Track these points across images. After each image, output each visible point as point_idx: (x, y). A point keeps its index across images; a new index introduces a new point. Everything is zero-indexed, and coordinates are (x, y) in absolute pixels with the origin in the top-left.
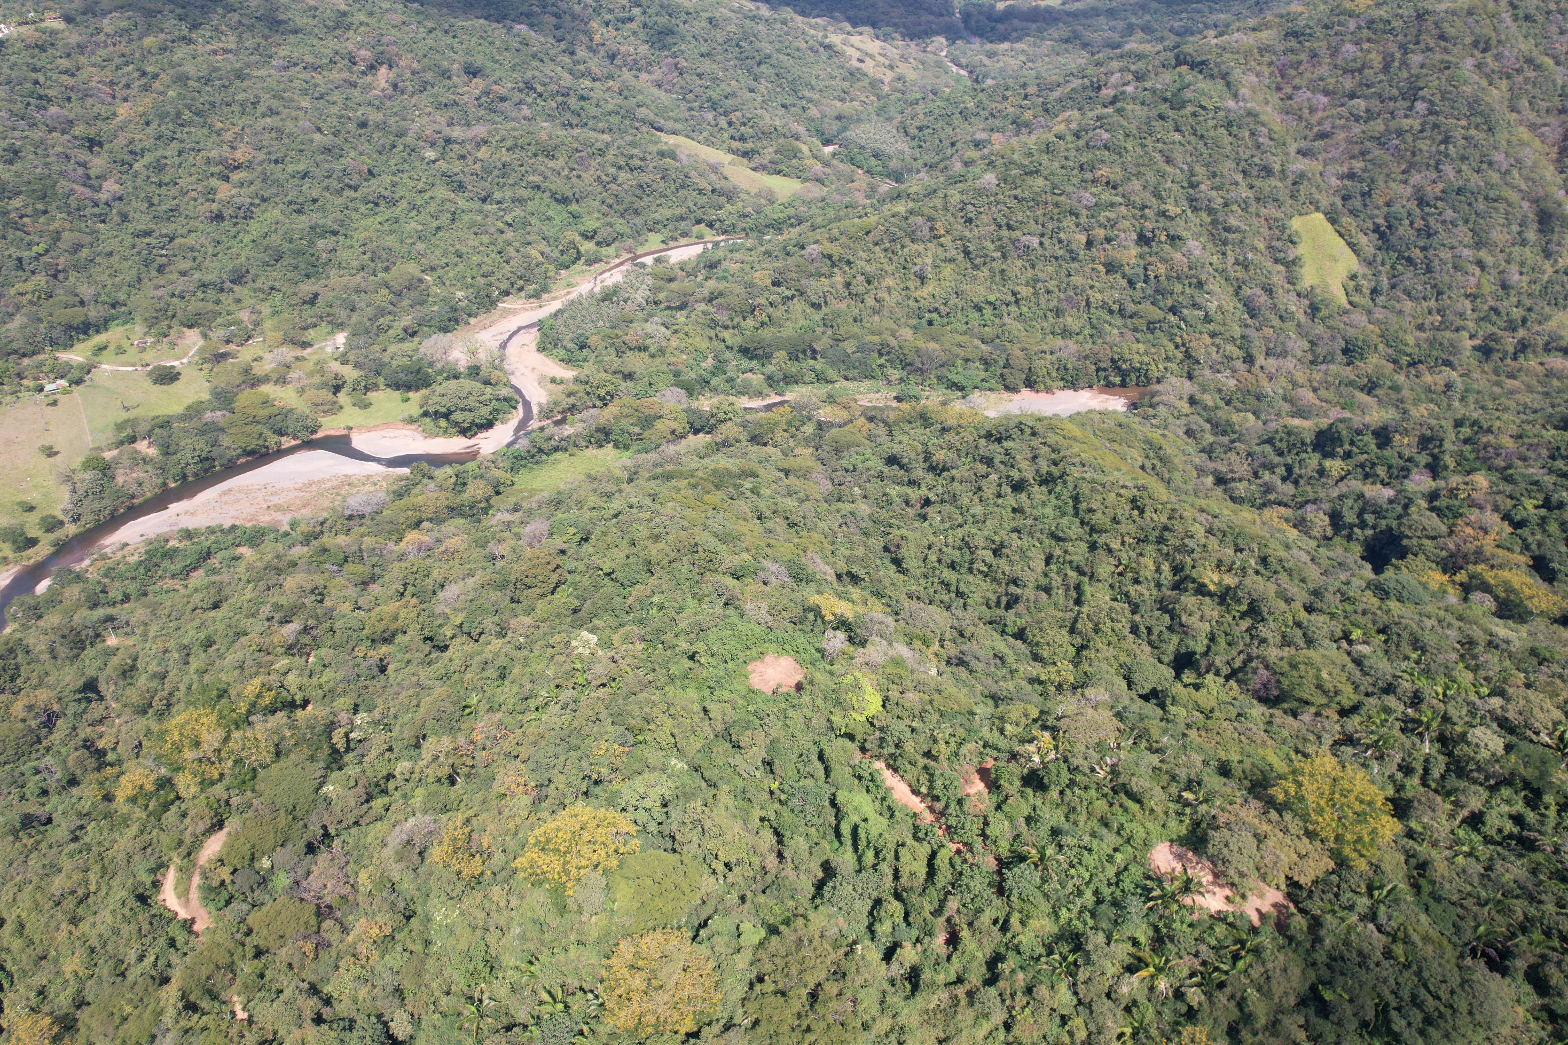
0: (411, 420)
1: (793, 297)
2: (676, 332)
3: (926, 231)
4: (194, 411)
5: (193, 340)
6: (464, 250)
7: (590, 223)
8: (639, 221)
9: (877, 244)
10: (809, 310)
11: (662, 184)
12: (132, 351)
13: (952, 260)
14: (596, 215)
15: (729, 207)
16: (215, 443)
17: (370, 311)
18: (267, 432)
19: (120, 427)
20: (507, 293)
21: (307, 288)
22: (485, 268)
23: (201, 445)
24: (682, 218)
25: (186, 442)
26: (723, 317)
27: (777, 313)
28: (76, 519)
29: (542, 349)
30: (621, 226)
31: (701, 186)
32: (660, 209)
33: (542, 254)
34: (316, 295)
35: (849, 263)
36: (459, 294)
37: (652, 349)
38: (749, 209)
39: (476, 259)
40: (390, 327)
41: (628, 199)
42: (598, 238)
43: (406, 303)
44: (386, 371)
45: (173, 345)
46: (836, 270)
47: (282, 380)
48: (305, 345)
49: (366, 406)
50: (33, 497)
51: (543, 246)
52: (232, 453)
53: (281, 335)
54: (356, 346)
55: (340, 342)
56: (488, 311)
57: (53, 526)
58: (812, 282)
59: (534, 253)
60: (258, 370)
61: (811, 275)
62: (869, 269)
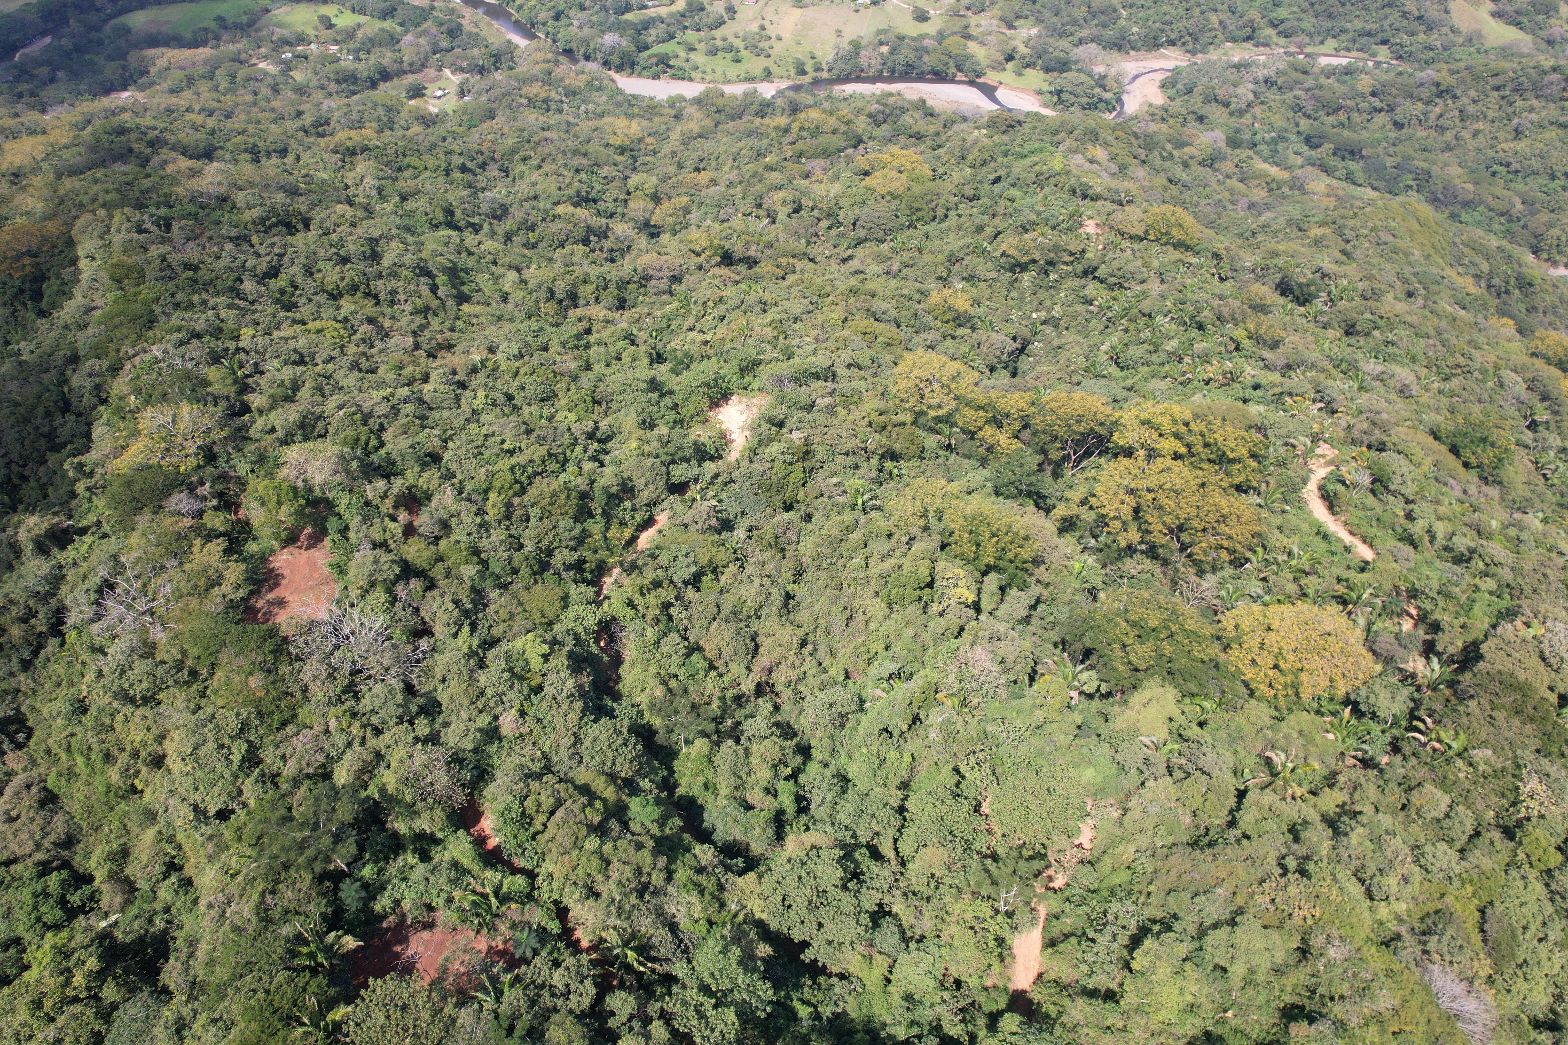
0: (1040, 93)
1: (1381, 110)
2: (1262, 102)
4: (923, 37)
7: (1282, 13)
8: (1327, 24)
10: (1389, 126)
16: (920, 58)
17: (1067, 19)
18: (952, 64)
19: (879, 32)
20: (1172, 43)
22: (1168, 17)
23: (912, 56)
24: (1369, 34)
25: (905, 51)
27: (1356, 117)
28: (830, 70)
30: (1308, 23)
32: (1356, 22)
33: (1221, 22)
35: (1455, 97)
36: (1135, 29)
37: (1233, 107)
38: (1438, 43)
40: (1072, 34)
42: (1280, 28)
43: (1096, 22)
44: (1046, 57)
45: (937, 0)
47: (982, 44)
48: (1011, 26)
49: (1020, 75)
50: (817, 51)
51: (1227, 17)
52: (926, 68)
53: (1000, 13)
54: (1039, 36)
55: (1034, 31)
56: (1149, 50)
57: (818, 69)
58: (1408, 103)
59: (1214, 19)
60: (973, 31)
61: (1411, 96)
62: (1471, 109)
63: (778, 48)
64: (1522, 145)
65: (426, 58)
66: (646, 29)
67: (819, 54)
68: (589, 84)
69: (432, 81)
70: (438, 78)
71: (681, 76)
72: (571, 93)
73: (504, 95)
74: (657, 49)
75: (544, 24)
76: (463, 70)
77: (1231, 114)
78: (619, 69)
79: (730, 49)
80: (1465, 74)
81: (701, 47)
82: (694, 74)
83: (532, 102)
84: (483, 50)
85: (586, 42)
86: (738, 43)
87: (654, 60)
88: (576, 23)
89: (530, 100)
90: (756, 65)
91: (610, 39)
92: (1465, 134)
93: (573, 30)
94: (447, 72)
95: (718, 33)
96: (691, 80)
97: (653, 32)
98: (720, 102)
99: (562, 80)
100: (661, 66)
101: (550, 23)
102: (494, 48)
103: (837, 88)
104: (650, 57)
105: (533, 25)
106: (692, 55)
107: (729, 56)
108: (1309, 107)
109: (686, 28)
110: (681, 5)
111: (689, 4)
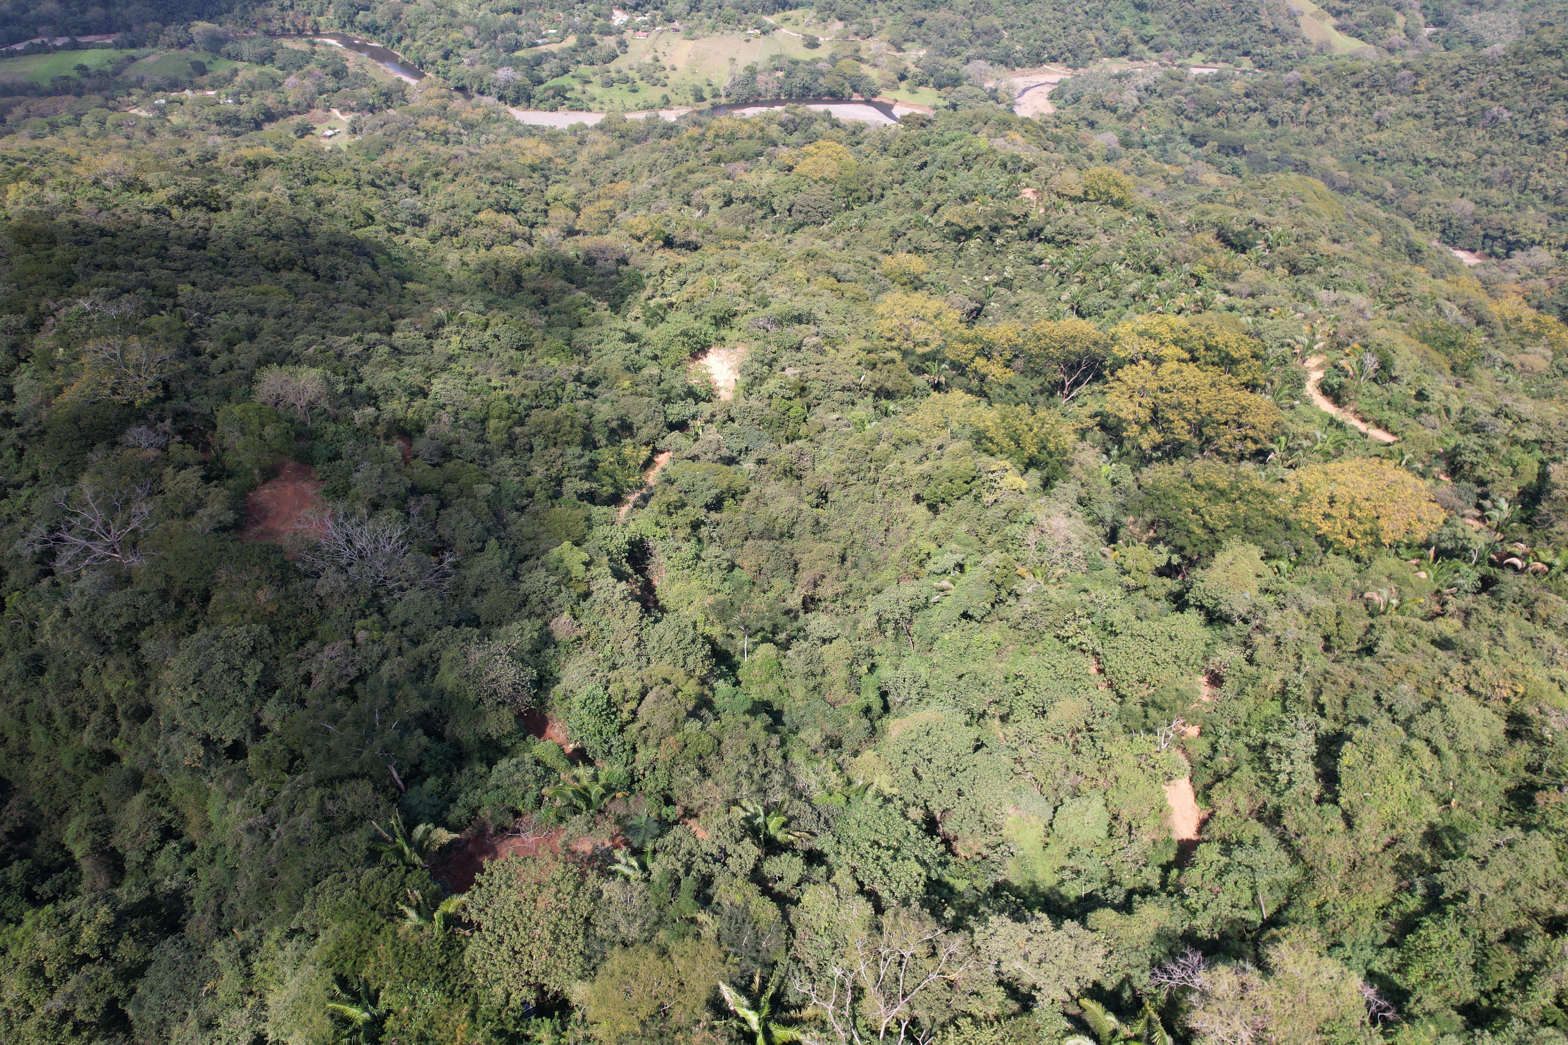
0: (935, 108)
1: (1256, 110)
2: (1147, 108)
4: (815, 61)
5: (839, 25)
6: (1039, 18)
7: (1151, 30)
8: (1193, 39)
11: (1230, 14)
12: (802, 25)
13: (1418, 116)
14: (1162, 26)
15: (1279, 47)
16: (816, 80)
17: (952, 40)
18: (847, 85)
19: (773, 58)
20: (1054, 60)
21: (920, 14)
22: (1047, 36)
23: (808, 78)
24: (1232, 47)
25: (801, 74)
26: (1193, 110)
27: (1234, 117)
28: (727, 96)
29: (1051, 98)
30: (1176, 38)
31: (1262, 23)
32: (1219, 36)
33: (1097, 39)
34: (923, 20)
35: (1320, 95)
36: (1018, 47)
37: (1120, 112)
38: (1294, 53)
39: (1044, 27)
40: (959, 54)
41: (1194, 18)
42: (1151, 44)
43: (980, 42)
44: (938, 74)
45: (825, 28)
46: (1305, 98)
47: (875, 65)
48: (899, 49)
49: (914, 92)
51: (1101, 34)
52: (822, 90)
53: (888, 37)
54: (929, 56)
55: (922, 53)
56: (1033, 67)
57: (716, 95)
58: (1279, 102)
59: (1091, 36)
60: (864, 55)
61: (1281, 96)
62: (1336, 105)
63: (674, 78)
64: (1384, 136)
65: (313, 99)
66: (538, 64)
67: (715, 81)
68: (487, 117)
69: (321, 121)
70: (327, 119)
71: (578, 107)
72: (470, 126)
73: (400, 129)
74: (551, 83)
75: (433, 63)
76: (352, 110)
77: (1119, 119)
78: (515, 103)
79: (626, 80)
80: (1327, 73)
81: (597, 79)
82: (591, 105)
83: (429, 135)
84: (373, 89)
85: (479, 78)
86: (633, 74)
87: (551, 92)
88: (466, 61)
89: (427, 133)
90: (655, 94)
91: (504, 74)
92: (1334, 128)
93: (465, 67)
94: (336, 112)
95: (612, 66)
96: (589, 110)
97: (546, 66)
98: (623, 127)
99: (457, 114)
100: (558, 99)
101: (440, 61)
102: (384, 88)
103: (737, 113)
104: (546, 90)
105: (421, 65)
106: (588, 88)
107: (625, 86)
108: (1190, 109)
109: (579, 62)
110: (571, 41)
111: (580, 40)
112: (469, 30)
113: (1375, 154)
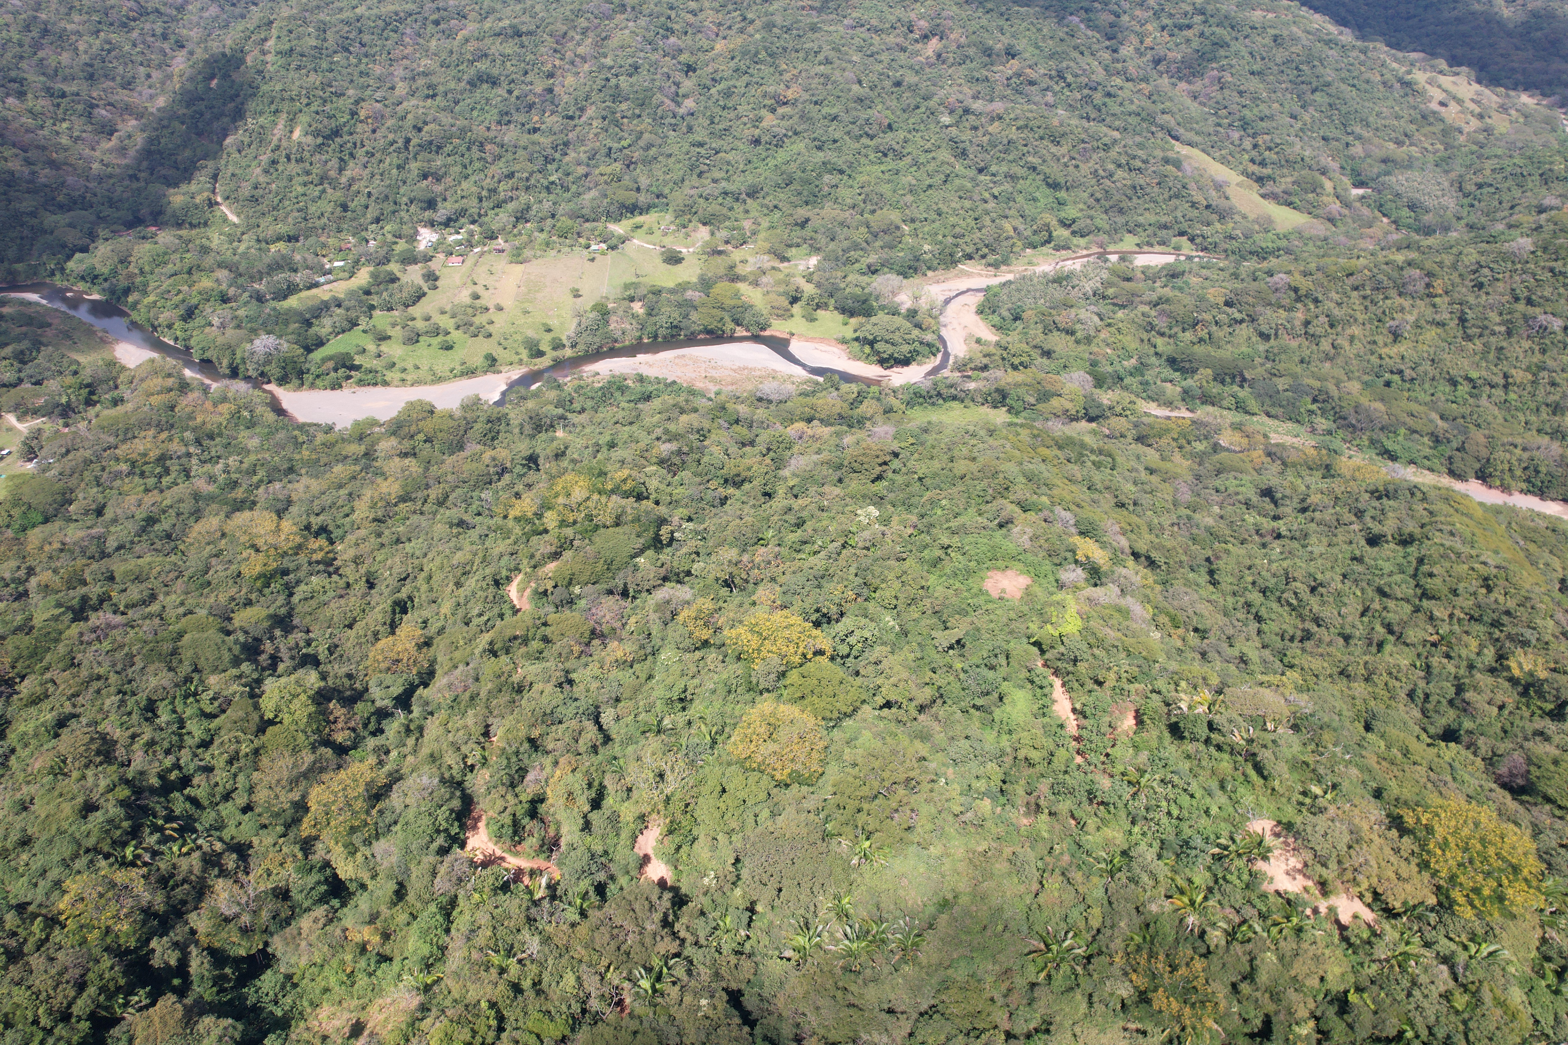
0: (844, 341)
1: (1242, 321)
2: (1109, 325)
3: (1420, 287)
4: (682, 287)
5: (703, 233)
6: (945, 209)
7: (1071, 212)
8: (1120, 220)
9: (1356, 288)
10: (1255, 339)
11: (1156, 189)
12: (658, 233)
13: (1441, 324)
14: (1081, 206)
15: (1218, 225)
16: (686, 316)
17: (846, 244)
18: (727, 319)
19: (627, 287)
20: (969, 257)
21: (802, 212)
22: (957, 230)
23: (676, 315)
24: (1165, 227)
25: (666, 310)
26: (1161, 323)
27: (1219, 333)
28: (573, 346)
29: (980, 312)
30: (1101, 220)
31: (1196, 199)
32: (1147, 214)
33: (1015, 229)
34: (807, 220)
35: (1316, 301)
36: (927, 247)
37: (1080, 335)
38: (1239, 233)
39: (952, 220)
40: (857, 261)
41: (1117, 197)
42: (1075, 227)
43: (879, 243)
44: (839, 295)
45: (688, 235)
46: (1299, 305)
47: (756, 284)
48: (784, 259)
49: (813, 320)
50: (554, 323)
51: (1019, 223)
52: (695, 328)
53: (767, 245)
54: (822, 268)
55: (813, 263)
56: (947, 268)
57: (557, 346)
58: (1269, 311)
59: (1008, 226)
60: (741, 270)
61: (1270, 304)
62: (1337, 312)
63: (500, 324)
66: (317, 317)
67: (556, 328)
68: (236, 416)
71: (372, 380)
72: (206, 437)
74: (334, 345)
75: (171, 326)
76: (34, 413)
77: (1081, 343)
78: (283, 381)
79: (436, 331)
81: (396, 332)
82: (389, 376)
83: (136, 468)
84: (70, 380)
85: (231, 349)
86: (446, 322)
87: (331, 364)
88: (215, 322)
89: (133, 464)
90: (474, 351)
91: (263, 343)
92: (1342, 342)
93: (212, 332)
94: (10, 417)
95: (417, 311)
96: (386, 384)
97: (326, 321)
98: (428, 426)
99: (191, 417)
100: (341, 372)
101: (178, 325)
102: (87, 376)
104: (324, 360)
105: (156, 326)
106: (385, 347)
107: (436, 341)
109: (372, 307)
110: (363, 277)
111: (374, 276)
112: (223, 274)
113: (1400, 372)
